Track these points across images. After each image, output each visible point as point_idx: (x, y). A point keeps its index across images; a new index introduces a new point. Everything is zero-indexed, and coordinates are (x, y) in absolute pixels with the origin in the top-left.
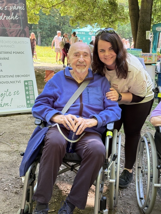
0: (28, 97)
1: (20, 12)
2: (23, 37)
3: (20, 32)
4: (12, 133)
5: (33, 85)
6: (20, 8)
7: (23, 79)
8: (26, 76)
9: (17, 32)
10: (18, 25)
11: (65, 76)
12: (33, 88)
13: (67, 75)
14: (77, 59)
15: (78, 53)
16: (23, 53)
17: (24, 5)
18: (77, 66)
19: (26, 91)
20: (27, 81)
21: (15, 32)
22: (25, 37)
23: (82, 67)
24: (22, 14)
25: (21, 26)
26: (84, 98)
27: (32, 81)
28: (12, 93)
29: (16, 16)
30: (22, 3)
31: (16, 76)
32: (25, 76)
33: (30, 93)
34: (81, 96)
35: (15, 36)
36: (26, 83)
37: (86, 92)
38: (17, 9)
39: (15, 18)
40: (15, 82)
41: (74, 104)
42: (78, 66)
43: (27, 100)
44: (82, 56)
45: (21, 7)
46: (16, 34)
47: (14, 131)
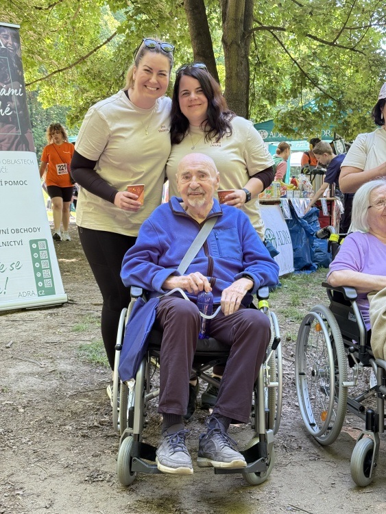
0: (39, 275)
1: (14, 99)
2: (23, 150)
3: (17, 140)
4: (28, 343)
5: (47, 250)
6: (14, 92)
7: (27, 237)
8: (34, 230)
9: (11, 142)
10: (12, 127)
11: (173, 212)
12: (49, 255)
13: (177, 211)
14: (187, 184)
15: (188, 173)
16: (24, 183)
17: (21, 86)
18: (188, 195)
19: (35, 260)
20: (36, 241)
21: (6, 141)
22: (26, 150)
23: (197, 196)
24: (18, 104)
25: (17, 129)
26: (211, 249)
27: (45, 240)
28: (7, 266)
29: (8, 109)
30: (17, 83)
31: (13, 231)
32: (30, 230)
33: (43, 267)
34: (205, 246)
35: (6, 149)
36: (34, 246)
37: (214, 238)
38: (8, 94)
39: (6, 112)
40: (12, 243)
41: (197, 258)
42: (191, 196)
43: (38, 280)
44: (194, 178)
45: (16, 91)
46: (9, 145)
47: (30, 338)
